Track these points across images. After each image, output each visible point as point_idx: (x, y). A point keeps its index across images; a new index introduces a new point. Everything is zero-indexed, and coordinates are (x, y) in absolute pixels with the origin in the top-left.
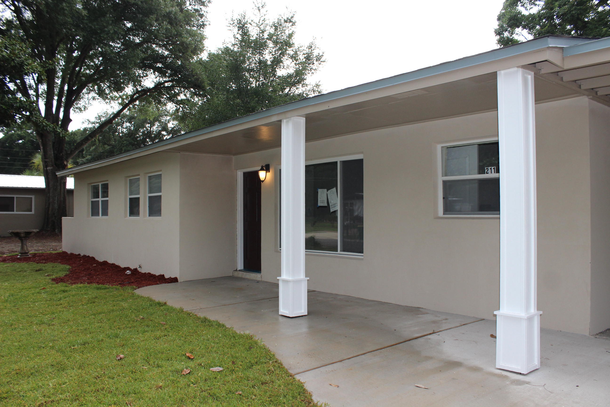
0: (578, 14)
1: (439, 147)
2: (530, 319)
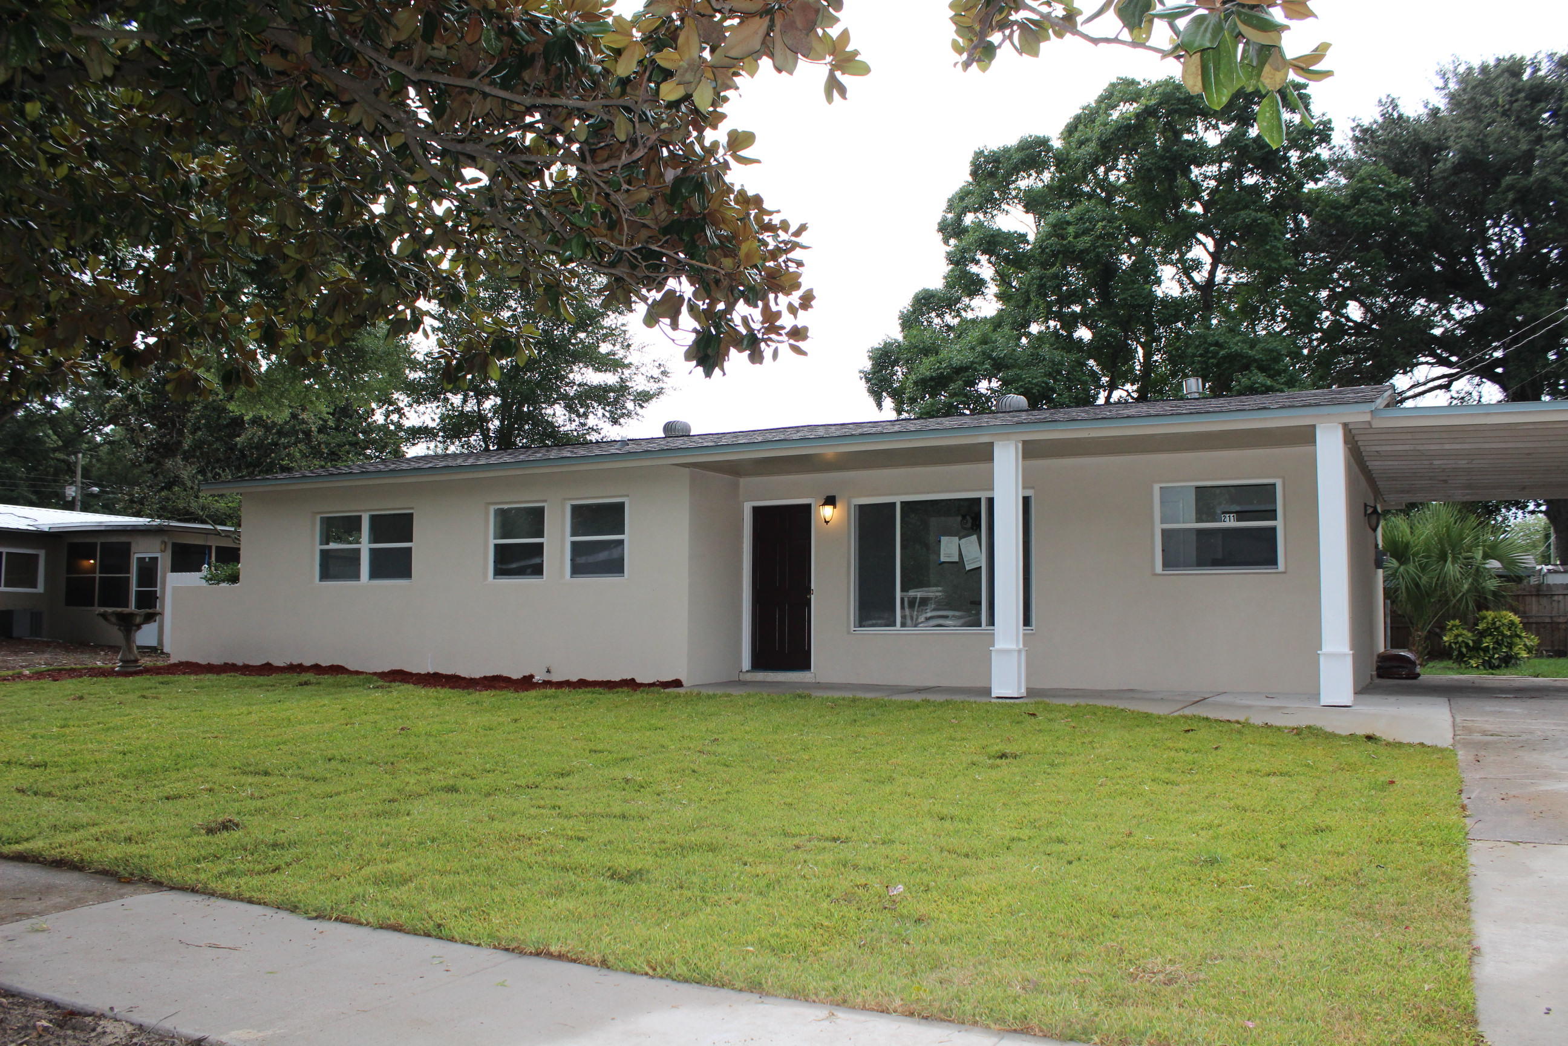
1: (1156, 488)
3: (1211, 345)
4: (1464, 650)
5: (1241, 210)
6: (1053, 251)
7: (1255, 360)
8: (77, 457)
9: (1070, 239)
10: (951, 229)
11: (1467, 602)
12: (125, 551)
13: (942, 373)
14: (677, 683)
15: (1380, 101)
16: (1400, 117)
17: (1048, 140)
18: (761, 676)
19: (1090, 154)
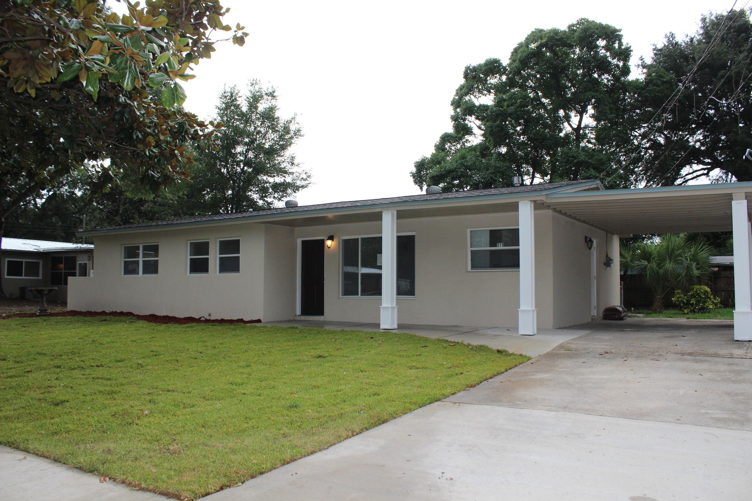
0: (522, 115)
1: (469, 231)
2: (533, 311)
3: (570, 157)
4: (682, 305)
5: (588, 91)
6: (496, 114)
7: (592, 164)
8: (83, 216)
9: (505, 108)
10: (456, 104)
11: (683, 280)
12: (74, 260)
13: (441, 173)
14: (259, 321)
15: (666, 35)
16: (676, 43)
17: (499, 61)
18: (303, 318)
19: (516, 67)
